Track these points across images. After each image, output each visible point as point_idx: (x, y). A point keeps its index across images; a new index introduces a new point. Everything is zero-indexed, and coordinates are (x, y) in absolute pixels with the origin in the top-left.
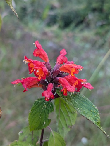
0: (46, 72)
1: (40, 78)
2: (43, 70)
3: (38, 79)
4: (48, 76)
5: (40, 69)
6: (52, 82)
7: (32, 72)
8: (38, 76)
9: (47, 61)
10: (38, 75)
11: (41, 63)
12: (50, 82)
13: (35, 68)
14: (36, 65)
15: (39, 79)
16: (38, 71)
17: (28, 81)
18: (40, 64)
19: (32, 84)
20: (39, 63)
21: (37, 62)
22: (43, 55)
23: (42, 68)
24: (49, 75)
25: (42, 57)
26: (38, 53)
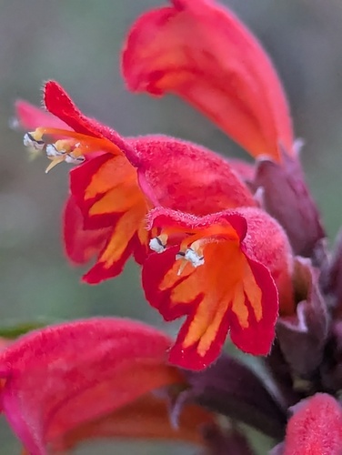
0: (276, 274)
1: (202, 333)
2: (242, 248)
3: (189, 341)
4: (290, 313)
5: (217, 229)
6: (326, 380)
7: (117, 268)
8: (190, 310)
9: (274, 149)
10: (182, 295)
11: (214, 166)
12: (299, 384)
13: (162, 223)
14: (160, 192)
15: (202, 350)
16: (194, 255)
17: (60, 364)
18: (208, 178)
19: (106, 397)
20: (191, 165)
21: (177, 152)
22: (226, 85)
23: (240, 225)
24: (301, 309)
25: (213, 101)
26: (172, 58)
